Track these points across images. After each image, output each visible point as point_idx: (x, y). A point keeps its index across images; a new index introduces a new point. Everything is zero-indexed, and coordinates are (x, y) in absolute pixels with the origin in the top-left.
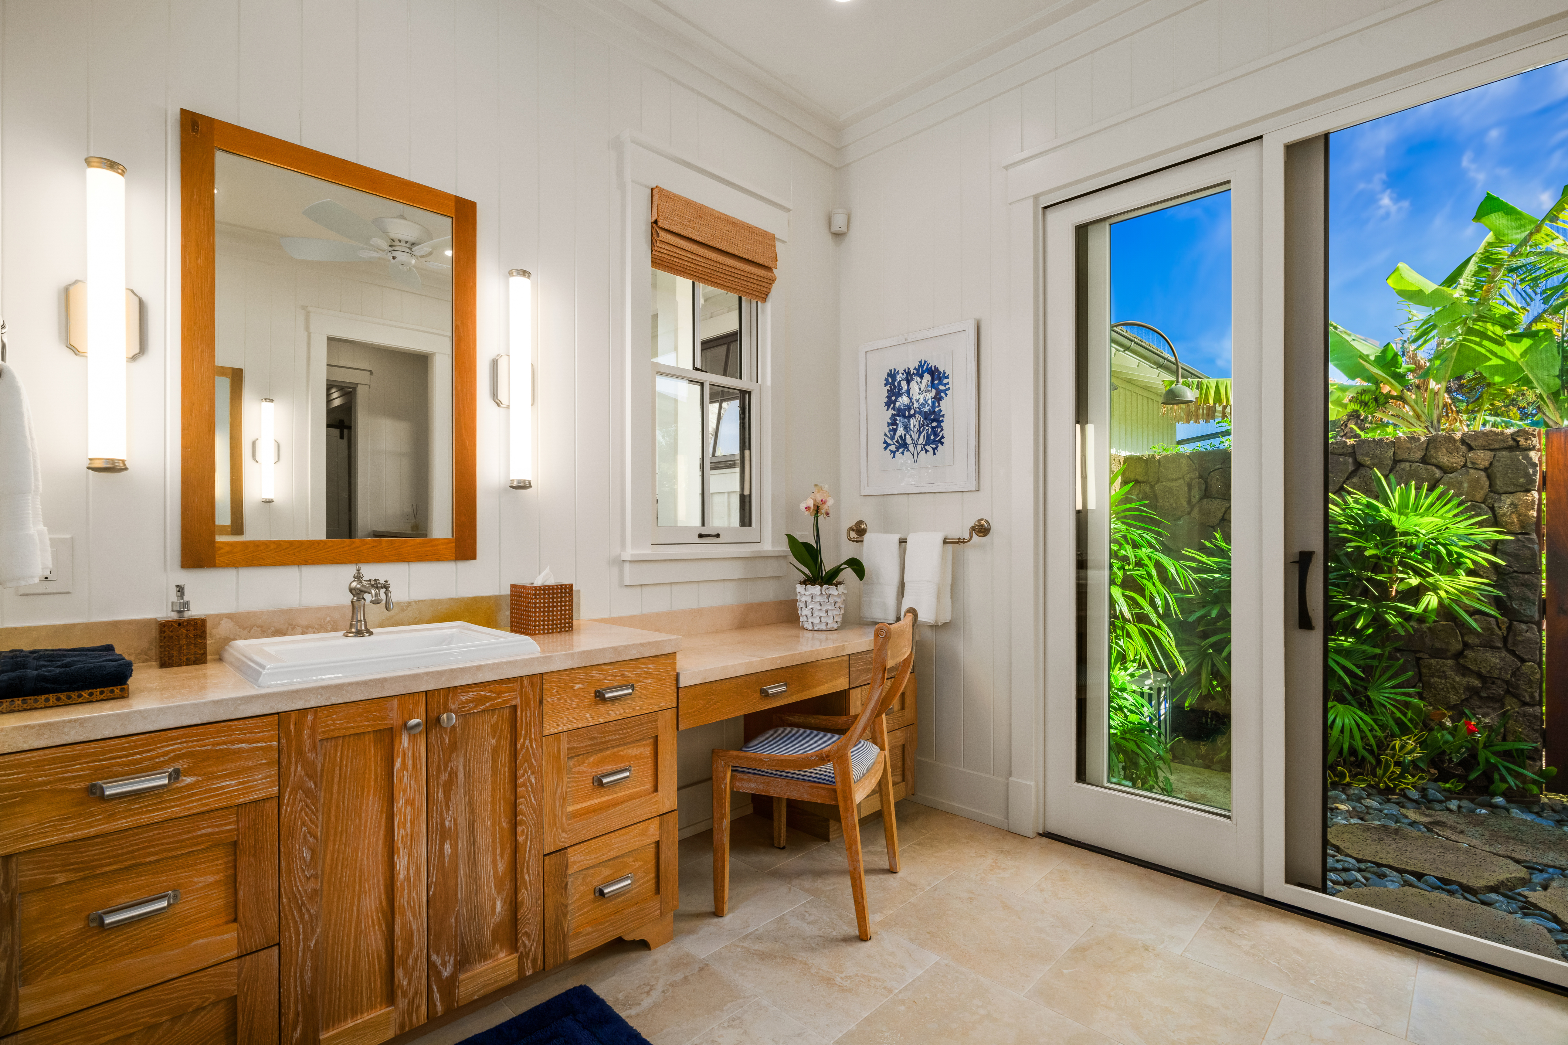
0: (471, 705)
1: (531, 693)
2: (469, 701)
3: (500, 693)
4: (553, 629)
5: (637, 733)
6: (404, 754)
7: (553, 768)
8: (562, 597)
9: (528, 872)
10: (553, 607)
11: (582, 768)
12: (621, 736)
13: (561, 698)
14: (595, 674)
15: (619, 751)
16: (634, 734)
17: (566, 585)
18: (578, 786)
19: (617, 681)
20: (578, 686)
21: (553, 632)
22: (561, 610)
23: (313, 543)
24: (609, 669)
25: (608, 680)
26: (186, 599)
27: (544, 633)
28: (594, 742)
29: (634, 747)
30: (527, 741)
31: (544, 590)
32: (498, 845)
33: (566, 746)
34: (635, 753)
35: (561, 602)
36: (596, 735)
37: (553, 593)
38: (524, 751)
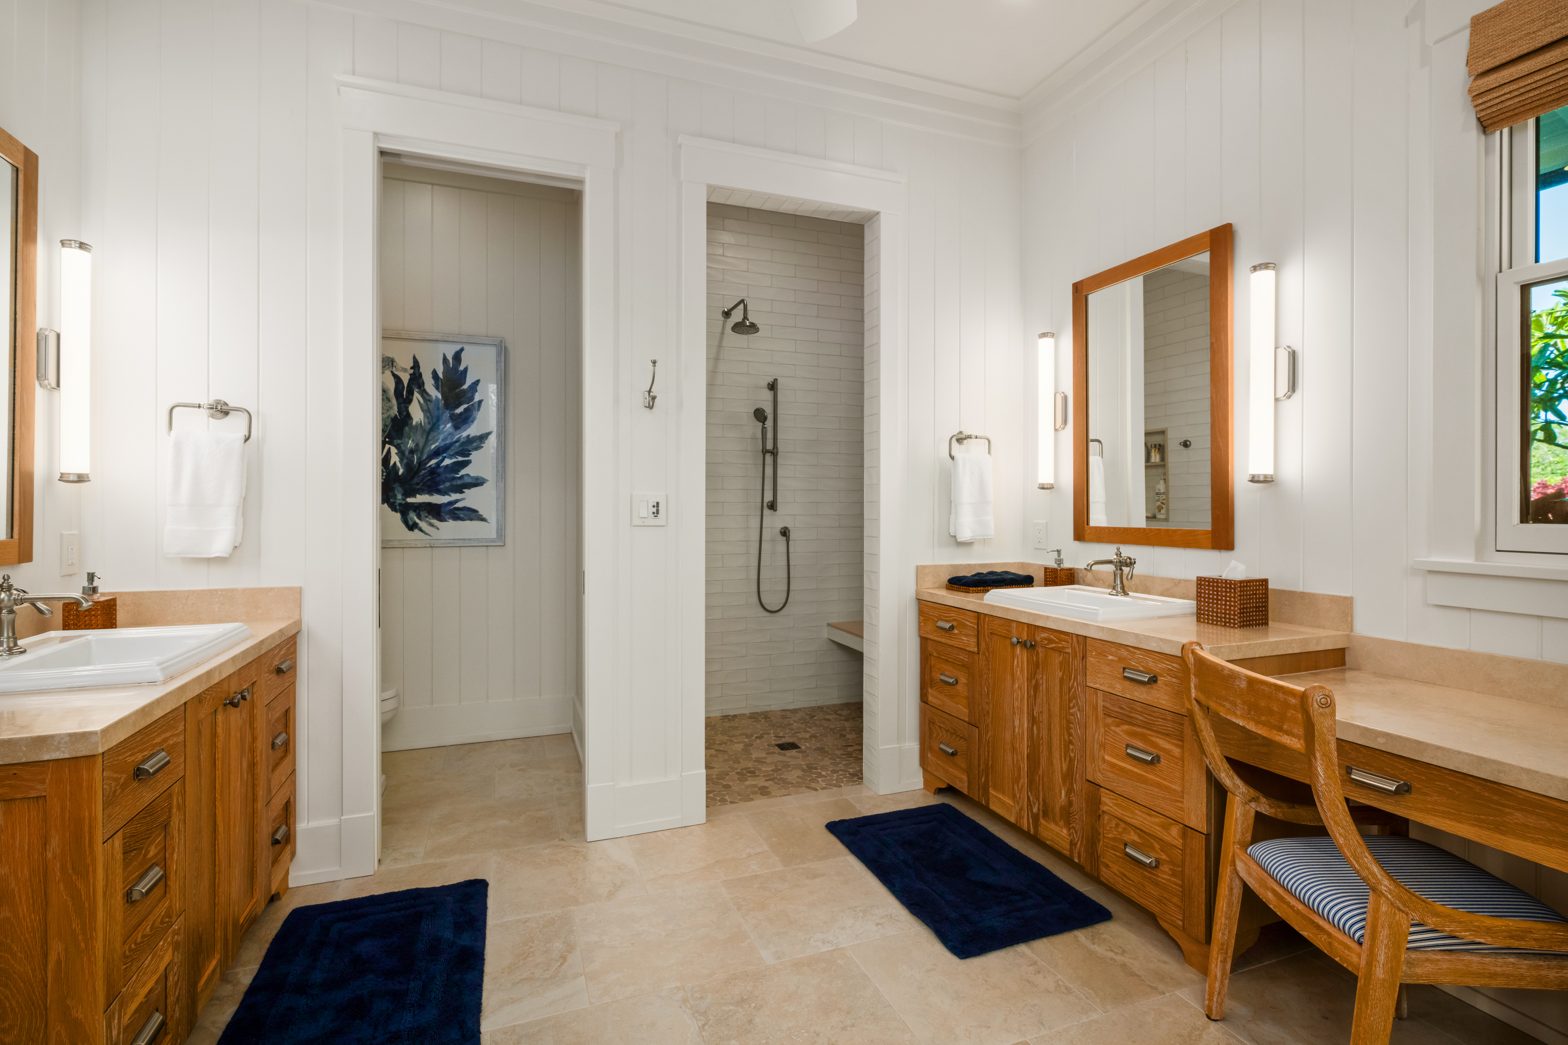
0: (1046, 642)
1: (1077, 648)
2: (1045, 639)
3: (1061, 640)
4: (1217, 621)
5: (1162, 726)
6: (1018, 658)
7: (1093, 715)
8: (1226, 592)
9: (1076, 783)
10: (1217, 600)
11: (1117, 730)
12: (1146, 720)
13: (1099, 662)
14: (1124, 653)
15: (1150, 735)
16: (1159, 725)
17: (1231, 581)
18: (1114, 743)
19: (1143, 666)
20: (1110, 657)
21: (1217, 624)
22: (1226, 605)
23: (1138, 530)
24: (1135, 653)
25: (1134, 662)
26: (1062, 557)
27: (1208, 623)
28: (1123, 712)
29: (1164, 740)
30: (1075, 684)
31: (1209, 581)
32: (1063, 750)
33: (1102, 703)
34: (1164, 746)
35: (1226, 596)
36: (1124, 707)
37: (1217, 586)
38: (1073, 690)
